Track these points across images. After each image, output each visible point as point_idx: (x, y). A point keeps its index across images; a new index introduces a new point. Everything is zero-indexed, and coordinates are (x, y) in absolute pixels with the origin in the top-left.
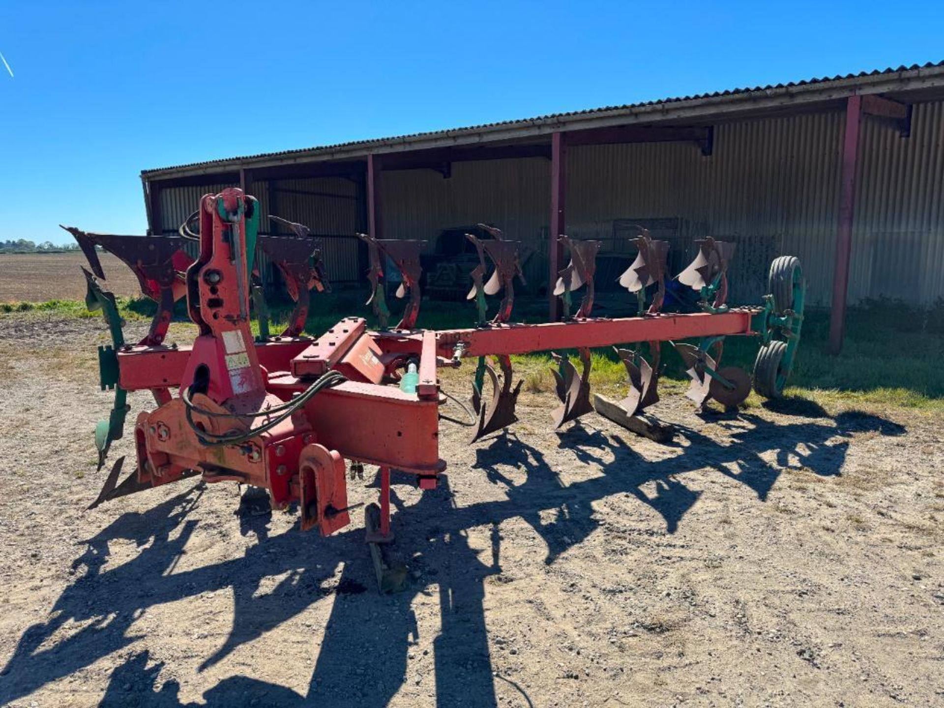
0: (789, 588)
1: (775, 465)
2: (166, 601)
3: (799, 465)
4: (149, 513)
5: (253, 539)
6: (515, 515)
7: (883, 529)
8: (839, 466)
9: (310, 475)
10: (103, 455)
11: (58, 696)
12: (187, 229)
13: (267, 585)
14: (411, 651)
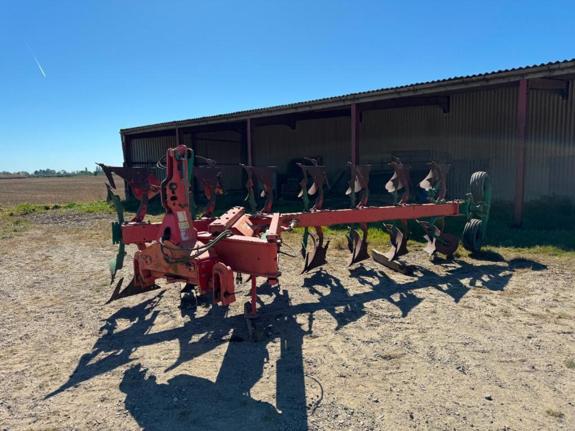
0: (460, 342)
1: (468, 286)
2: (147, 345)
3: (481, 286)
4: (134, 308)
5: (188, 319)
6: (322, 309)
7: (518, 316)
8: (504, 286)
9: (217, 278)
10: (113, 277)
11: (101, 381)
12: (160, 164)
13: (195, 339)
14: (265, 365)
